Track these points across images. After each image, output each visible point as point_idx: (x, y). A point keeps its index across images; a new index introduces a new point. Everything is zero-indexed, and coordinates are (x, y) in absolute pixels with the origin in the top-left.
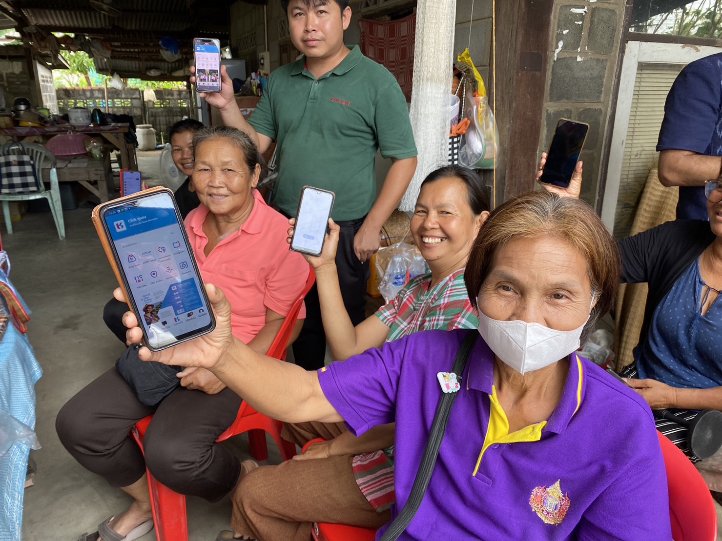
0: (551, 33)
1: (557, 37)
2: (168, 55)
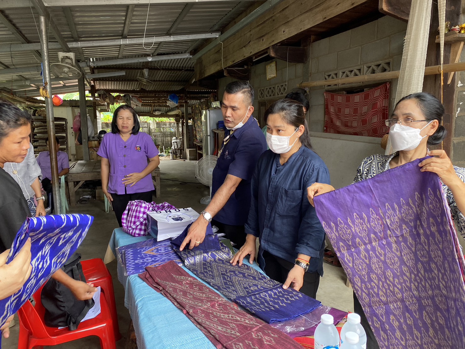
0: (454, 104)
1: (457, 106)
2: (171, 103)
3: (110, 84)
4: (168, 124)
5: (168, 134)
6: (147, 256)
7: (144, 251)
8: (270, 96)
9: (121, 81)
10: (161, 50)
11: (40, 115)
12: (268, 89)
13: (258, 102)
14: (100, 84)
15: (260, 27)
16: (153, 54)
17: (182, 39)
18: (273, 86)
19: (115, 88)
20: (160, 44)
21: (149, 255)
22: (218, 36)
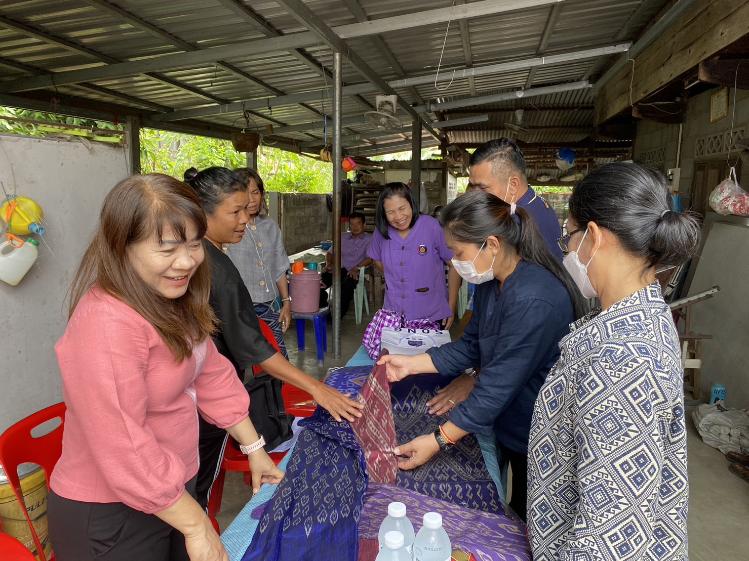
2: (562, 164)
3: (470, 136)
4: (561, 197)
5: (559, 214)
6: (352, 385)
7: (351, 378)
8: (714, 151)
9: (485, 130)
10: (536, 81)
11: (364, 183)
12: (712, 139)
13: (694, 162)
14: (455, 135)
15: (689, 27)
16: (525, 86)
17: (560, 61)
18: (720, 134)
19: (478, 141)
20: (530, 69)
21: (355, 385)
22: (626, 50)
